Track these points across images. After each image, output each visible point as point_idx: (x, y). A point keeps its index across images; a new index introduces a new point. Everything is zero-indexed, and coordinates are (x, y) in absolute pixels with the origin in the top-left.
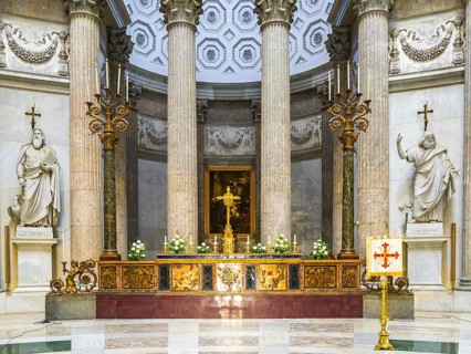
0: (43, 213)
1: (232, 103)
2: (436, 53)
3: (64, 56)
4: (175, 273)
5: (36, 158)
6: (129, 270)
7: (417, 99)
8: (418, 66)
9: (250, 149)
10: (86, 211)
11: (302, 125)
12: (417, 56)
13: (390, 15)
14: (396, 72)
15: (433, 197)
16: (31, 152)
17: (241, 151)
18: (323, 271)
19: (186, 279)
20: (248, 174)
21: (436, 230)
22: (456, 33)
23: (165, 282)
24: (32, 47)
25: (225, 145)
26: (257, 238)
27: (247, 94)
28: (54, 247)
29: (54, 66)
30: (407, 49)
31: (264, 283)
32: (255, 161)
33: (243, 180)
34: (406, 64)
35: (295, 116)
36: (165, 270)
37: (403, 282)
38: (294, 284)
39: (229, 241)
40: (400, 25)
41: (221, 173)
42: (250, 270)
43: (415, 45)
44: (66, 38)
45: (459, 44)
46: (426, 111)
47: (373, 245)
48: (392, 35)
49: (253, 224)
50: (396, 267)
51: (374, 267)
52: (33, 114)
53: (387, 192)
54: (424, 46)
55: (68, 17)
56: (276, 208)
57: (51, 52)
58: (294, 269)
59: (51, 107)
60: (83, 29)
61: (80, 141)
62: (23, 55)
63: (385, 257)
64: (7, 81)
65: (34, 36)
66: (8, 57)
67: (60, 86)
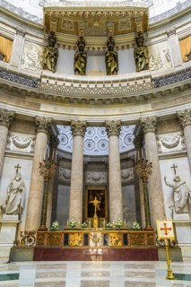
0: (16, 208)
1: (97, 163)
2: (175, 146)
3: (33, 146)
4: (71, 237)
5: (16, 185)
6: (51, 235)
7: (170, 162)
8: (169, 150)
9: (105, 181)
10: (34, 208)
11: (125, 171)
12: (169, 147)
13: (156, 132)
14: (160, 152)
15: (183, 202)
16: (15, 182)
17: (101, 182)
18: (139, 236)
19: (76, 240)
20: (104, 191)
21: (186, 217)
22: (181, 139)
23: (66, 242)
24: (21, 142)
25: (94, 179)
26: (108, 220)
27: (103, 160)
28: (18, 224)
29: (29, 149)
30: (164, 144)
31: (112, 242)
32: (107, 186)
33: (102, 194)
34: (163, 149)
35: (122, 168)
36: (67, 236)
37: (175, 242)
38: (125, 243)
39: (96, 222)
40: (160, 136)
41: (93, 191)
42: (105, 236)
43: (166, 143)
44: (34, 139)
45: (183, 142)
46: (174, 167)
47: (159, 224)
48: (157, 139)
49: (106, 213)
50: (171, 235)
51: (161, 235)
52: (18, 167)
53: (163, 199)
54: (170, 143)
55: (36, 132)
56: (116, 207)
57: (28, 144)
58: (125, 235)
59: (26, 166)
60: (42, 137)
61: (35, 178)
62: (17, 144)
63: (165, 230)
64: (9, 155)
65: (23, 139)
66: (11, 146)
67: (30, 156)
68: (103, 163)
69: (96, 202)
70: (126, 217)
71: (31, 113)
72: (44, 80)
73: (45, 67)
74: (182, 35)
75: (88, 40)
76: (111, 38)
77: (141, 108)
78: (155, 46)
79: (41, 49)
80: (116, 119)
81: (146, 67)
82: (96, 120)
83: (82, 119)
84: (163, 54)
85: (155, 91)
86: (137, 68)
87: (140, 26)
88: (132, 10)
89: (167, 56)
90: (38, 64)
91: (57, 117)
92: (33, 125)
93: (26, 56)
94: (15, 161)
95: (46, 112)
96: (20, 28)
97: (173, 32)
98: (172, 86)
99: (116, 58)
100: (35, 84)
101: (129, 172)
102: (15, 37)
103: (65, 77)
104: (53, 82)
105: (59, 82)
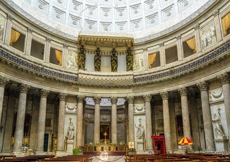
1: (105, 110)
2: (141, 110)
3: (76, 109)
4: (97, 148)
5: (71, 127)
6: (89, 147)
7: (139, 117)
8: (138, 112)
9: (109, 120)
10: (80, 136)
12: (138, 110)
13: (133, 103)
14: (135, 112)
17: (107, 121)
18: (122, 148)
19: (99, 148)
22: (144, 107)
23: (95, 150)
24: (71, 107)
26: (111, 142)
27: (109, 108)
29: (74, 110)
31: (112, 149)
32: (110, 123)
33: (108, 127)
36: (95, 148)
38: (117, 150)
39: (105, 142)
41: (103, 126)
42: (110, 148)
43: (138, 108)
44: (77, 105)
45: (145, 109)
46: (140, 119)
47: (130, 143)
48: (134, 106)
50: (133, 147)
51: (130, 147)
52: (70, 119)
53: (134, 133)
55: (78, 102)
56: (114, 136)
57: (74, 108)
58: (117, 147)
59: (74, 118)
60: (80, 105)
62: (69, 109)
63: (131, 145)
64: (66, 113)
65: (71, 105)
66: (67, 109)
67: (76, 114)
69: (105, 134)
70: (118, 140)
71: (75, 93)
72: (79, 75)
73: (80, 67)
74: (150, 52)
75: (102, 49)
76: (114, 49)
77: (127, 91)
78: (137, 55)
79: (76, 55)
80: (116, 96)
81: (131, 69)
82: (105, 96)
83: (99, 95)
84: (140, 61)
85: (134, 84)
86: (127, 68)
87: (129, 45)
88: (125, 39)
89: (142, 63)
90: (75, 64)
91: (87, 95)
92: (76, 99)
93: (69, 60)
94: (69, 116)
95: (81, 92)
96: (65, 44)
97: (146, 50)
98: (141, 83)
99: (116, 61)
100: (76, 79)
101: (123, 116)
102: (63, 49)
103: (90, 73)
104: (84, 76)
105: (88, 77)
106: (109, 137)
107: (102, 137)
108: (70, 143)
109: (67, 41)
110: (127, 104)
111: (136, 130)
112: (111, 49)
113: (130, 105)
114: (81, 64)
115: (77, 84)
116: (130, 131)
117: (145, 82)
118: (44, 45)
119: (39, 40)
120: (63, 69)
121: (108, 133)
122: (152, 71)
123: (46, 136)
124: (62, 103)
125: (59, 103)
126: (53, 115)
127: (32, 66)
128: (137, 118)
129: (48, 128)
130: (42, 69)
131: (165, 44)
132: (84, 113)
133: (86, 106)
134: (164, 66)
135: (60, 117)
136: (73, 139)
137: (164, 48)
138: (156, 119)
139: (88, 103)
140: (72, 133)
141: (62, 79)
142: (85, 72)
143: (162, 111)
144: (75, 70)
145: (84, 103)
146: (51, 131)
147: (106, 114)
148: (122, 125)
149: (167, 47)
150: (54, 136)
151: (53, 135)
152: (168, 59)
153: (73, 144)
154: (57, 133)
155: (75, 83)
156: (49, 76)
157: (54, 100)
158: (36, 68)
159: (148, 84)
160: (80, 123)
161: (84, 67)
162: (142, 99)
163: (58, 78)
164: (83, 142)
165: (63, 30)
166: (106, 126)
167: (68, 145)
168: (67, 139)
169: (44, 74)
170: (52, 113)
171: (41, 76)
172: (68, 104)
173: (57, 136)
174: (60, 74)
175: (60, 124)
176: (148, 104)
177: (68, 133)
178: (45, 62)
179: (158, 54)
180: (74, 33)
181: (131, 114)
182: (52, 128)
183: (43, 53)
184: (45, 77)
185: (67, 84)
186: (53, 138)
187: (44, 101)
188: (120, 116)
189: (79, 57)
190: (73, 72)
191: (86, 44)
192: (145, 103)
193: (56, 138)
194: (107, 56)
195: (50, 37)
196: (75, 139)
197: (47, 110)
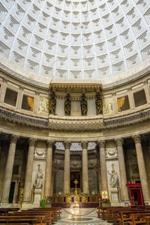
1: (76, 155)
2: (113, 154)
3: (46, 154)
5: (40, 175)
7: (111, 163)
9: (80, 166)
12: (110, 155)
13: (105, 147)
17: (78, 167)
18: (94, 199)
20: (80, 172)
21: (116, 189)
22: (116, 151)
23: (65, 201)
24: (40, 153)
25: (74, 165)
26: (82, 192)
27: (79, 153)
29: (44, 156)
30: (109, 153)
31: (83, 200)
33: (79, 174)
34: (108, 156)
36: (65, 198)
37: (109, 200)
38: (89, 201)
39: (76, 191)
40: (107, 149)
42: (81, 198)
44: (46, 151)
45: (117, 153)
46: (113, 165)
47: (103, 193)
48: (105, 150)
50: (107, 197)
52: (39, 165)
53: (107, 181)
54: (111, 153)
55: (47, 147)
56: (86, 185)
57: (43, 153)
58: (89, 198)
59: (43, 164)
60: (50, 150)
61: (48, 171)
62: (38, 154)
63: (105, 195)
64: (35, 159)
65: (40, 151)
66: (36, 155)
67: (44, 160)
68: (79, 155)
69: (76, 182)
70: (90, 189)
71: (45, 138)
72: (50, 120)
73: (50, 112)
74: (119, 96)
76: (83, 94)
77: (98, 135)
78: (106, 100)
79: (47, 101)
80: (86, 140)
81: (101, 113)
82: (76, 140)
83: (69, 140)
84: (110, 105)
85: (104, 127)
86: (97, 112)
87: (98, 91)
88: (94, 85)
89: (111, 106)
90: (46, 109)
91: (57, 139)
92: (45, 144)
93: (40, 106)
94: (38, 163)
95: (51, 137)
96: (37, 91)
97: (115, 94)
99: (86, 106)
100: (47, 124)
101: (94, 161)
102: (35, 96)
103: (60, 117)
104: (54, 121)
105: (58, 122)
106: (80, 186)
107: (72, 185)
108: (37, 193)
109: (39, 88)
110: (98, 148)
111: (109, 176)
112: (80, 95)
113: (102, 150)
114: (52, 109)
115: (47, 129)
116: (103, 178)
117: (115, 125)
118: (17, 93)
119: (13, 89)
120: (34, 115)
121: (79, 181)
122: (122, 114)
123: (13, 185)
124: (32, 148)
125: (28, 148)
126: (21, 161)
127: (5, 112)
128: (109, 164)
129: (15, 175)
130: (14, 115)
131: (133, 88)
132: (53, 158)
133: (56, 152)
134: (134, 109)
135: (28, 163)
136: (41, 188)
137: (132, 92)
138: (130, 164)
139: (58, 148)
140: (41, 181)
141: (32, 124)
142: (56, 117)
143: (135, 155)
144: (46, 115)
145: (54, 148)
146: (18, 179)
147: (77, 160)
148: (94, 171)
149: (135, 91)
150: (22, 184)
151: (20, 184)
152: (137, 103)
153: (41, 193)
154: (24, 181)
155: (45, 128)
156: (20, 121)
157: (24, 145)
158: (8, 114)
159: (119, 127)
160: (49, 170)
161: (54, 112)
162: (113, 142)
163: (29, 123)
164: (52, 191)
165: (35, 79)
166: (77, 172)
167: (35, 196)
168: (34, 187)
169: (15, 120)
170: (20, 159)
171: (12, 122)
172: (37, 149)
173: (24, 184)
174: (30, 119)
175: (28, 171)
176: (120, 148)
177: (36, 181)
178: (18, 108)
179: (127, 98)
180: (45, 81)
181: (102, 159)
182: (19, 176)
183: (16, 100)
184: (16, 123)
185: (38, 129)
186: (19, 187)
187: (13, 147)
188: (92, 161)
189: (50, 102)
190: (44, 117)
191: (57, 90)
192: (117, 146)
193: (23, 187)
194: (77, 101)
195: (23, 86)
196: (43, 187)
197: (16, 156)
